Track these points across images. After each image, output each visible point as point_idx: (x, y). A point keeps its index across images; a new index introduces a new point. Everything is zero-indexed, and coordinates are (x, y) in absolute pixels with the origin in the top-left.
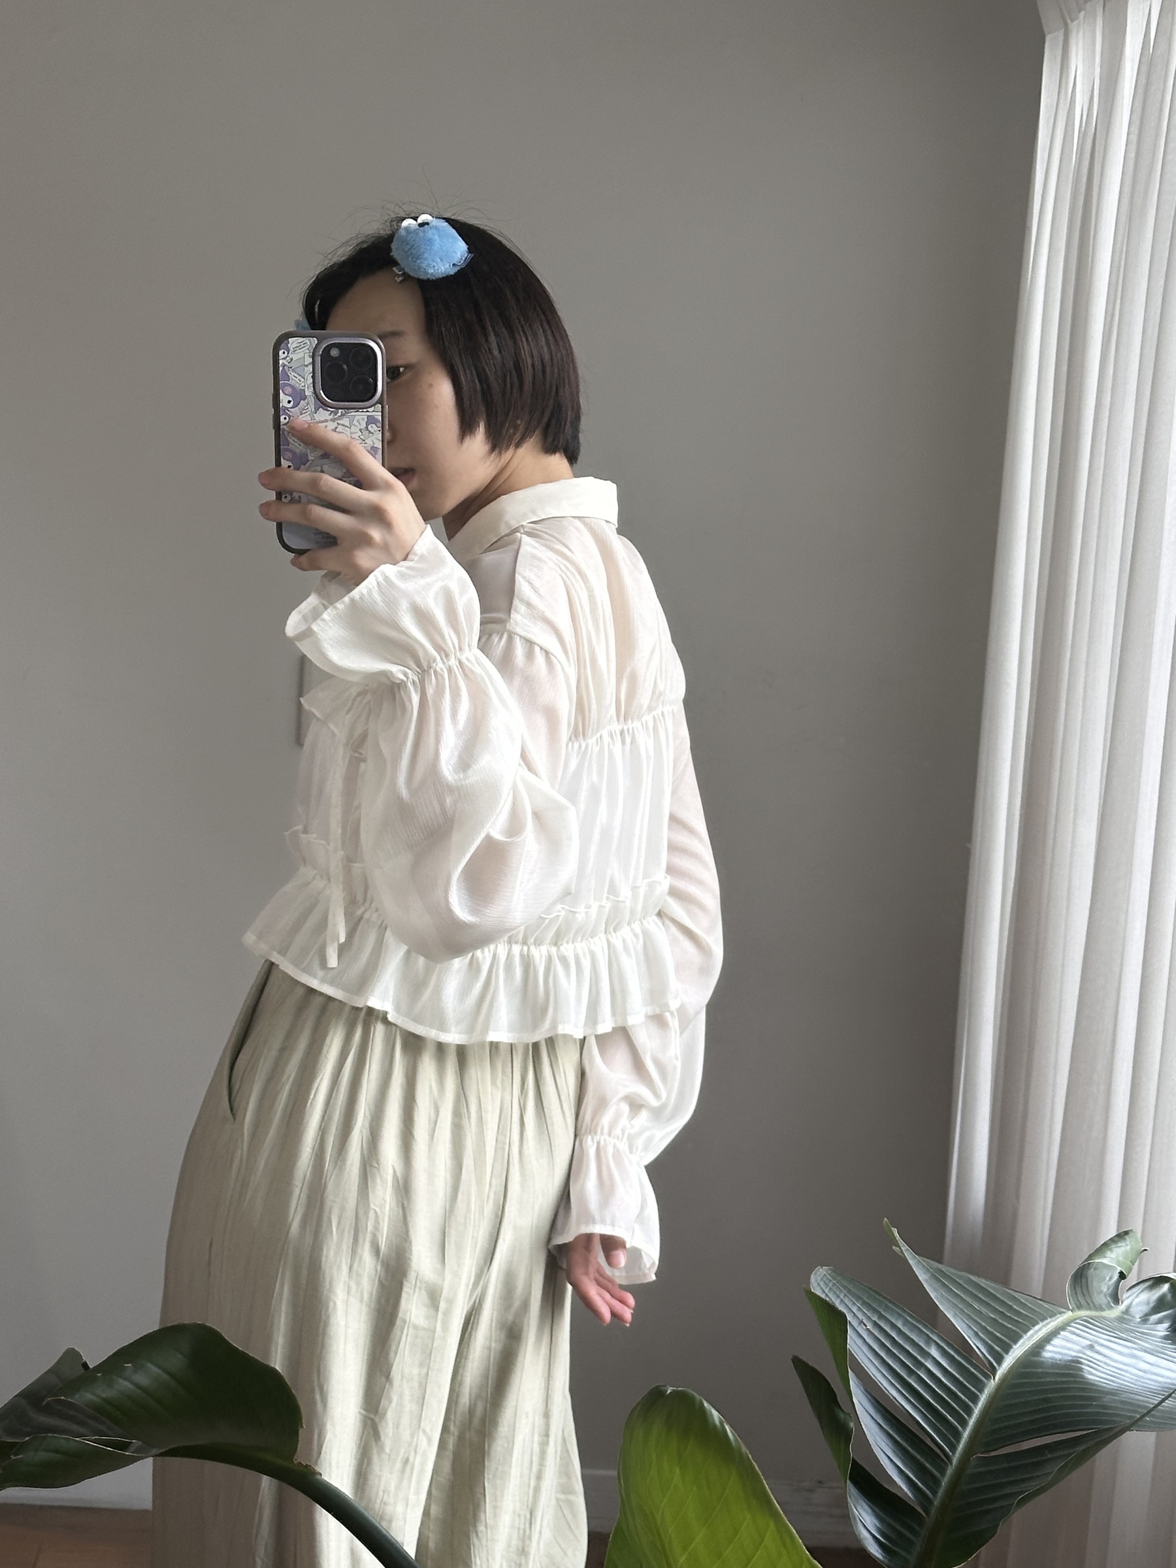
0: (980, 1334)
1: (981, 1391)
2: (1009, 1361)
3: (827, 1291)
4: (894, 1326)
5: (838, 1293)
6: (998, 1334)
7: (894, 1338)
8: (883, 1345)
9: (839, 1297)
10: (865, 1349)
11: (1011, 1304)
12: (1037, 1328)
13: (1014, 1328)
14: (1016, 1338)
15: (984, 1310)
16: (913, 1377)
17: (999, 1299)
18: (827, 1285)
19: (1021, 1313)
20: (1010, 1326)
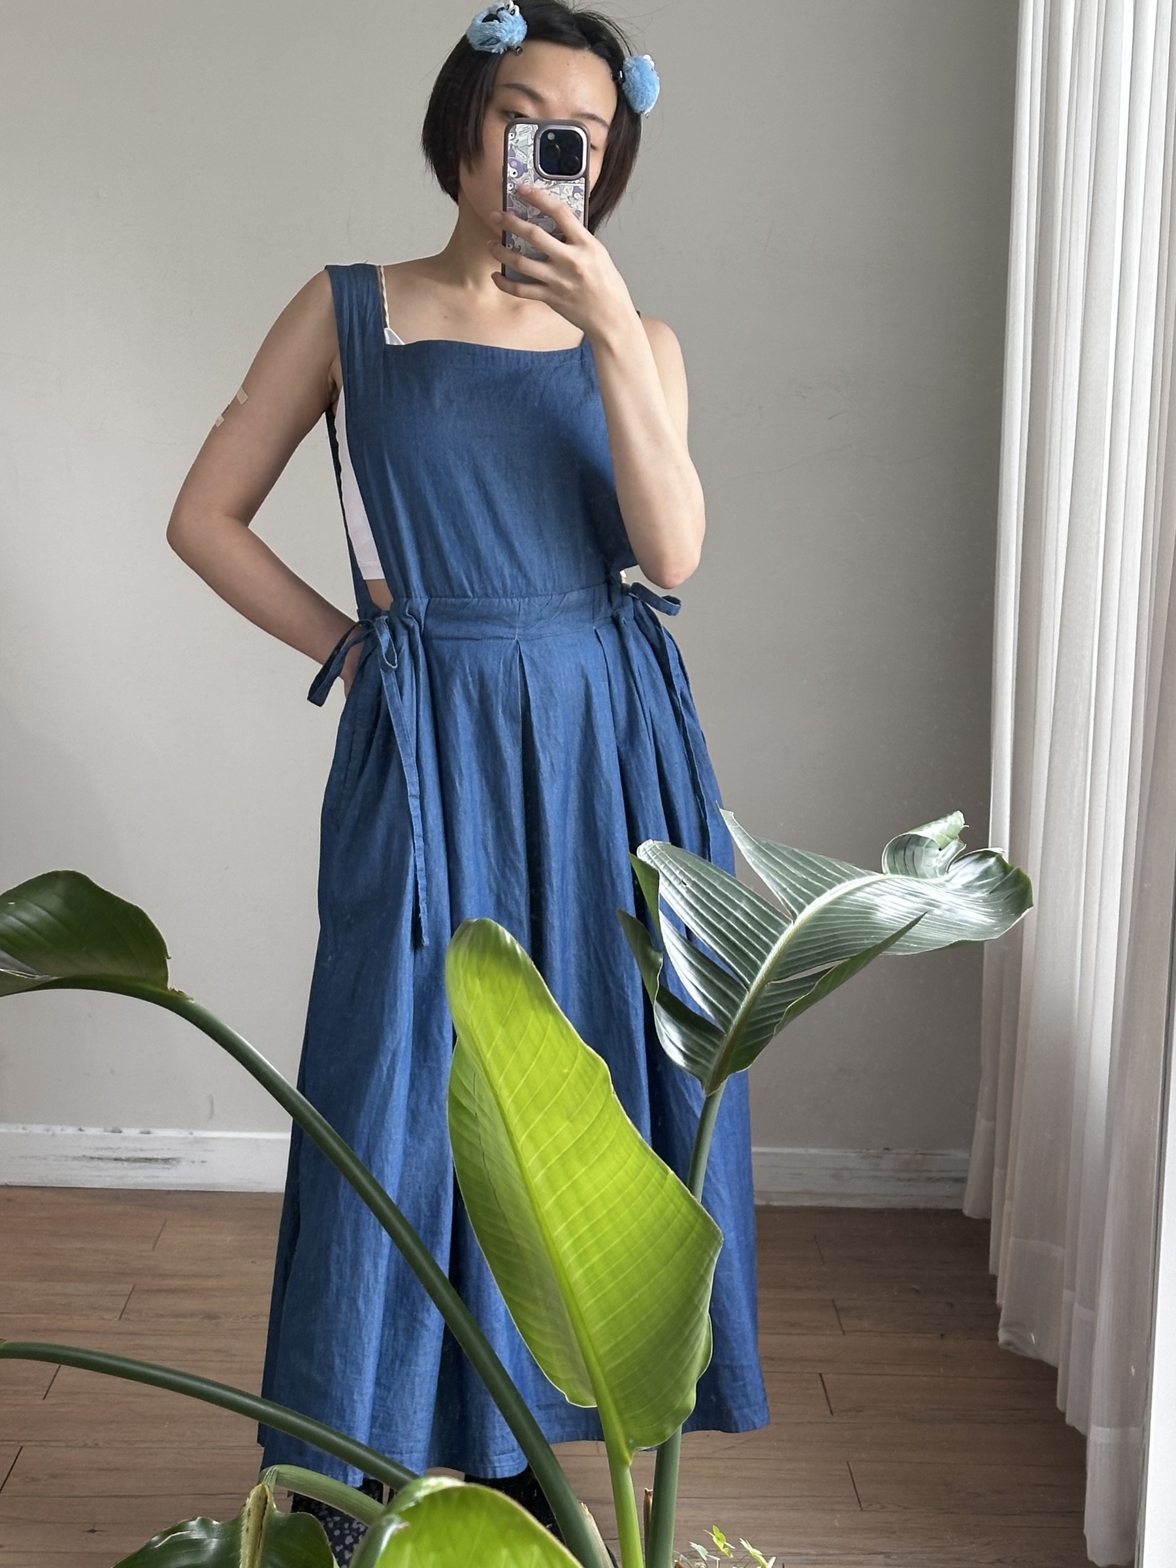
0: (788, 890)
1: (781, 933)
2: (810, 910)
3: (653, 858)
4: (711, 886)
5: (663, 859)
6: (805, 891)
7: (709, 894)
8: (698, 900)
9: (663, 862)
10: (682, 903)
11: (825, 869)
12: (843, 885)
13: (820, 885)
14: (819, 892)
15: (797, 873)
16: (722, 924)
17: (816, 866)
18: (654, 854)
19: (832, 875)
20: (817, 883)
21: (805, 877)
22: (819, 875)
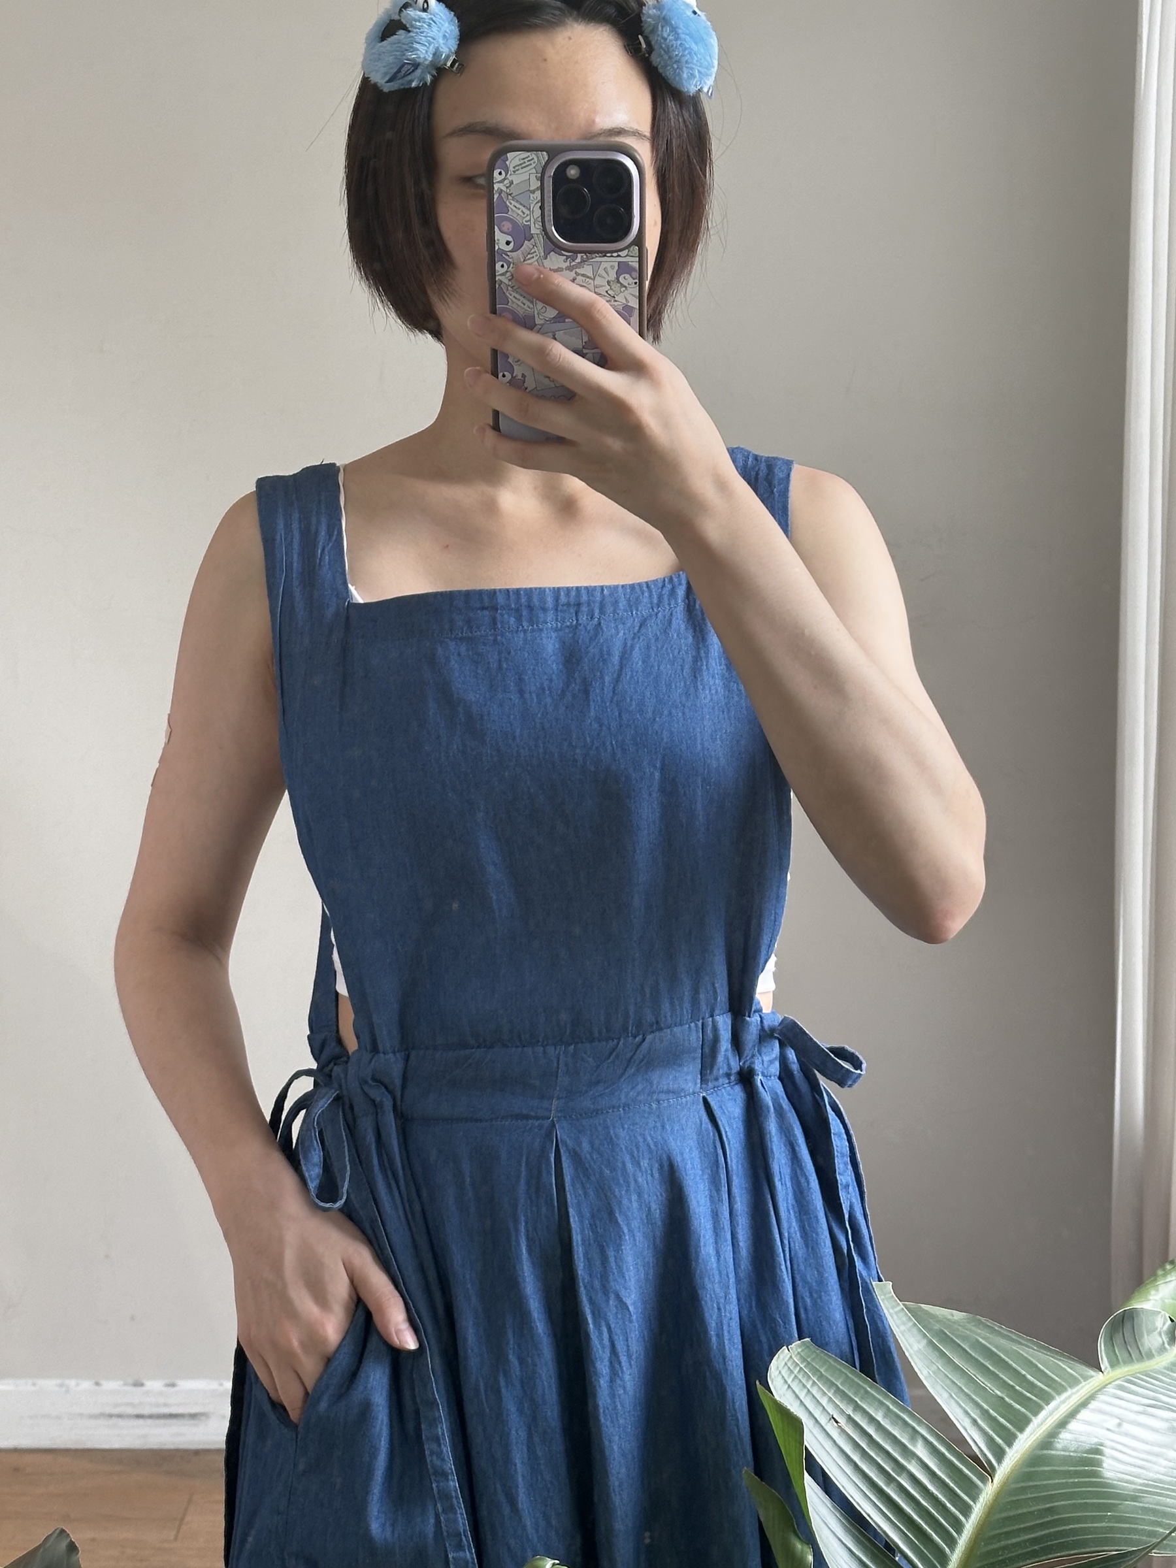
0: (979, 1421)
1: (975, 1500)
2: (1013, 1456)
4: (873, 1421)
5: (804, 1380)
6: (1002, 1420)
7: (871, 1436)
8: (857, 1447)
11: (1024, 1372)
12: (1052, 1406)
13: (1023, 1410)
14: (1022, 1423)
15: (988, 1385)
16: (893, 1487)
17: (1010, 1366)
19: (1036, 1386)
20: (1018, 1407)
21: (999, 1393)
22: (1017, 1388)
